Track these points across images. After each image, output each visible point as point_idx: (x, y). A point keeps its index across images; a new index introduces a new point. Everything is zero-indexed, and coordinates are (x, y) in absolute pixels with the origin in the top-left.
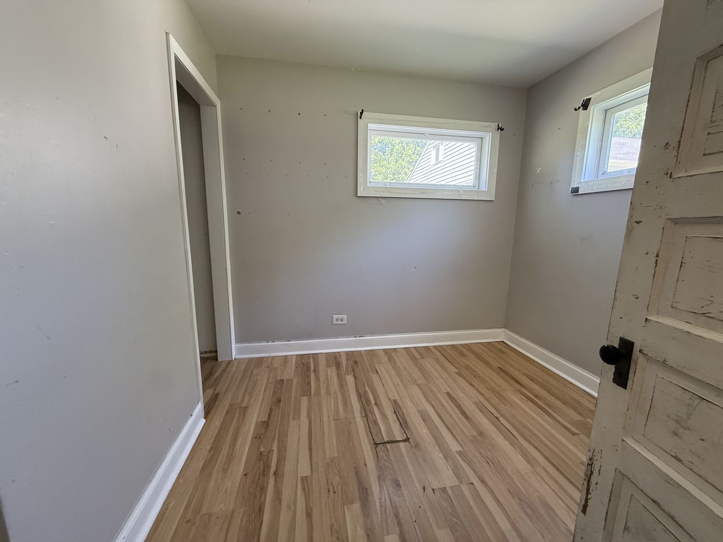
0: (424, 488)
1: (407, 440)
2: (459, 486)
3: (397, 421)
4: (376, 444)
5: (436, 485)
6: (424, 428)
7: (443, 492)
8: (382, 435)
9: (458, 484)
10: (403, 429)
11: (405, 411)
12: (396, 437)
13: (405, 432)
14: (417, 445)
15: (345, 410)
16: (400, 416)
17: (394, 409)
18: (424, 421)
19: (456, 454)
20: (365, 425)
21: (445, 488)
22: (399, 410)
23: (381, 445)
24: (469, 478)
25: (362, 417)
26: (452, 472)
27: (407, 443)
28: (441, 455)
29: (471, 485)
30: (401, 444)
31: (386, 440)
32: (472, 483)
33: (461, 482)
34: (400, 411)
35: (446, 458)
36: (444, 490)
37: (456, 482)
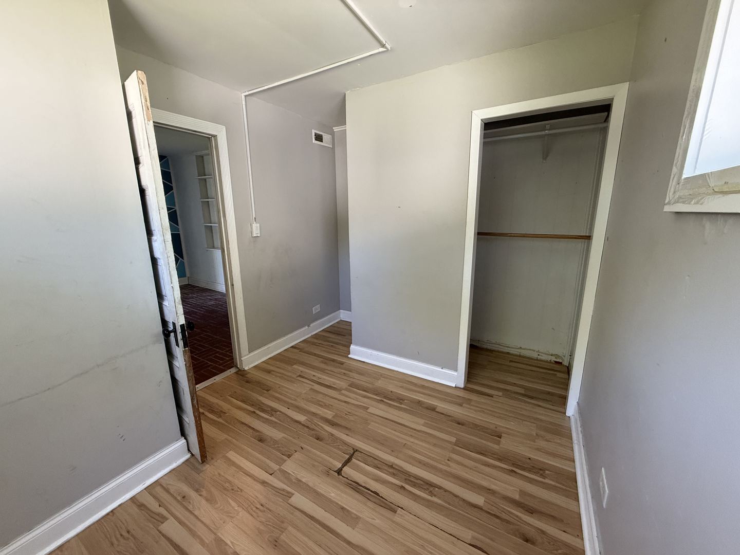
0: (302, 448)
1: (339, 472)
2: (280, 466)
3: (363, 485)
4: (355, 451)
5: (296, 456)
6: (334, 498)
7: (289, 455)
8: (359, 460)
9: (281, 467)
10: (351, 481)
11: (369, 503)
12: (348, 468)
13: (347, 478)
14: (328, 474)
15: (411, 457)
16: (367, 493)
17: (381, 497)
18: (343, 508)
19: (293, 491)
20: (380, 458)
21: (289, 458)
22: (377, 501)
23: (352, 453)
24: (276, 477)
25: (393, 463)
26: (289, 472)
27: (337, 469)
28: (304, 480)
29: (271, 473)
30: (340, 465)
31: (354, 460)
32: (271, 475)
33: (280, 470)
34: (374, 500)
35: (300, 481)
36: (289, 456)
37: (284, 467)
